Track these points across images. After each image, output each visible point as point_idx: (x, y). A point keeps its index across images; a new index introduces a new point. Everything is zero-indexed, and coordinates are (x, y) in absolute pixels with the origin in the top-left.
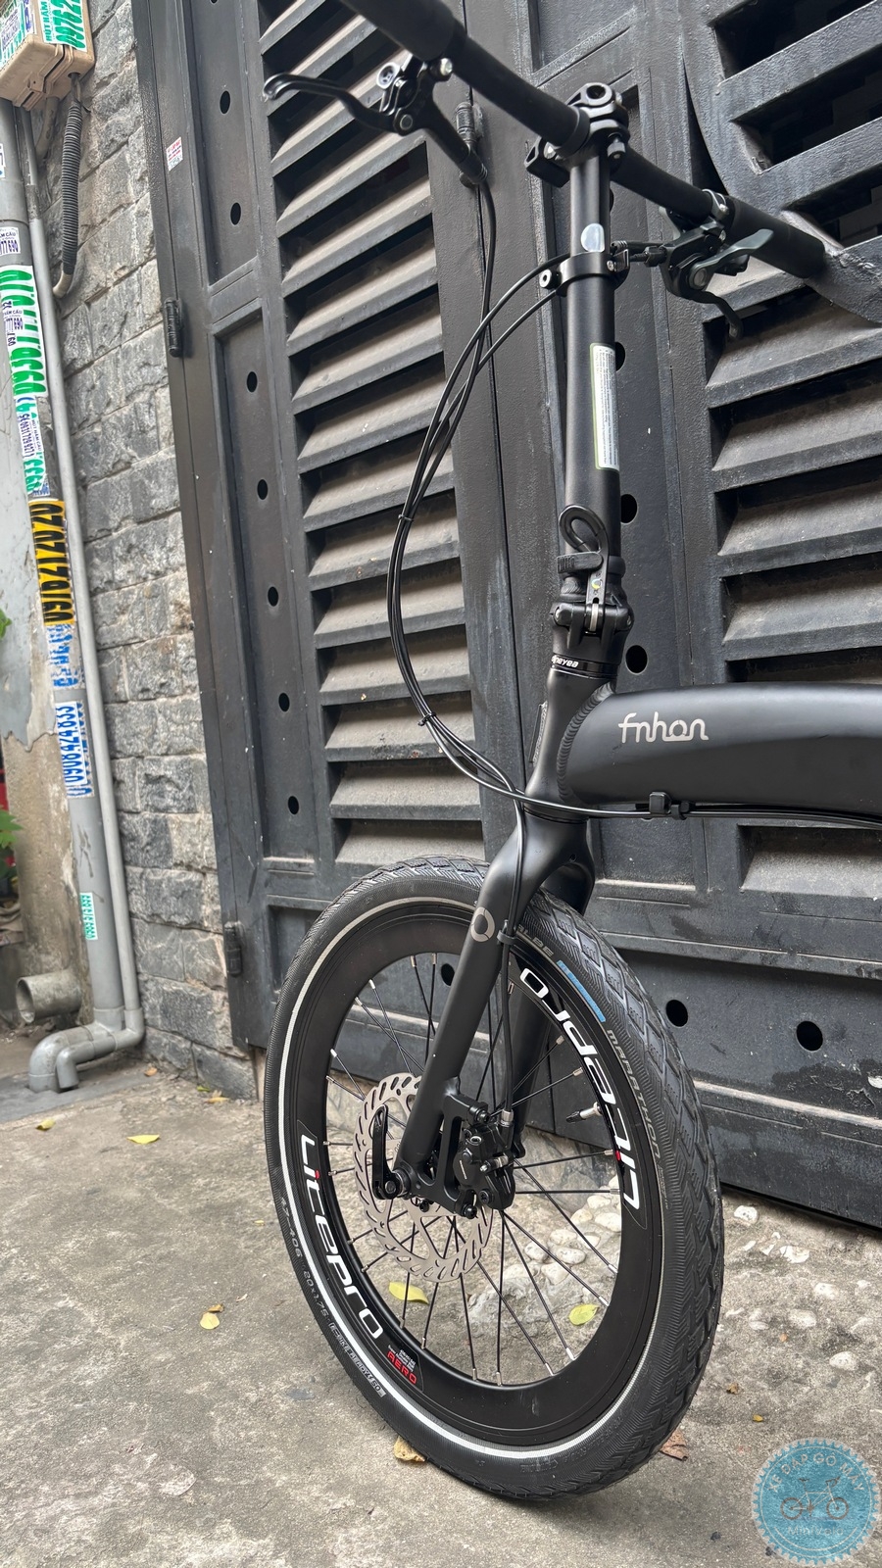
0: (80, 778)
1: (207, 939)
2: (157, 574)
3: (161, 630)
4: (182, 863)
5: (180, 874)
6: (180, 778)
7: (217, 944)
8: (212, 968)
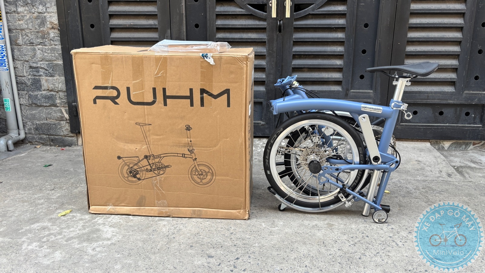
0: (6, 66)
1: (58, 108)
2: (41, 13)
3: (41, 28)
4: (48, 90)
5: (47, 93)
6: (48, 67)
7: (62, 110)
8: (60, 116)
